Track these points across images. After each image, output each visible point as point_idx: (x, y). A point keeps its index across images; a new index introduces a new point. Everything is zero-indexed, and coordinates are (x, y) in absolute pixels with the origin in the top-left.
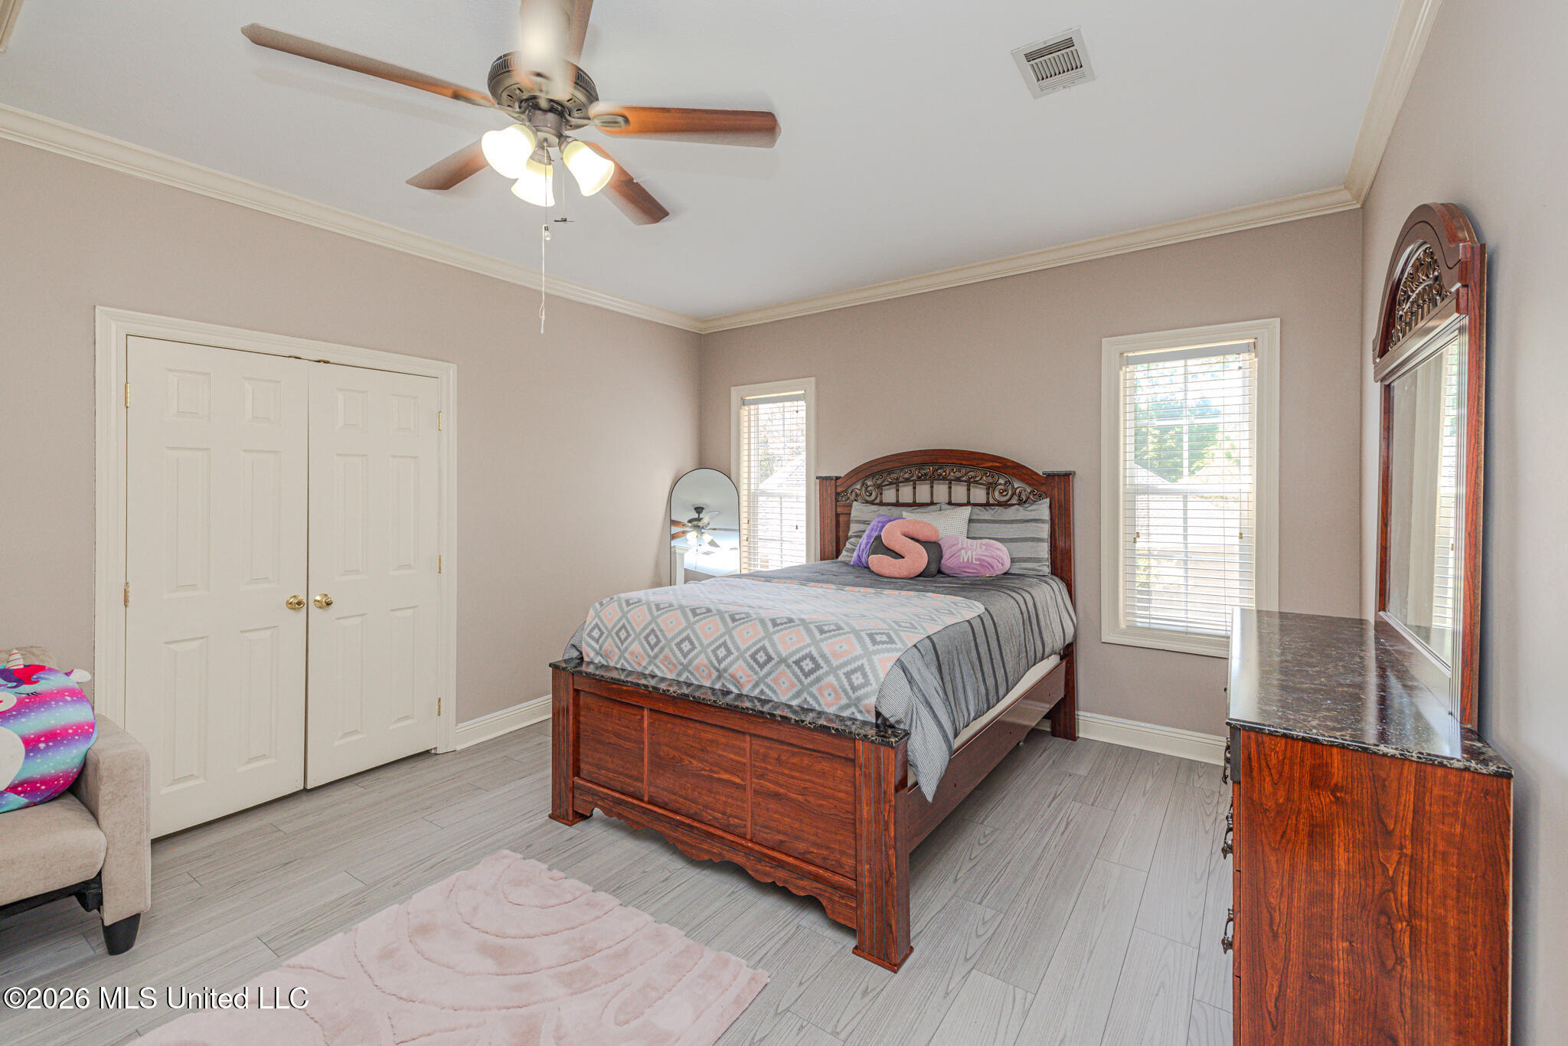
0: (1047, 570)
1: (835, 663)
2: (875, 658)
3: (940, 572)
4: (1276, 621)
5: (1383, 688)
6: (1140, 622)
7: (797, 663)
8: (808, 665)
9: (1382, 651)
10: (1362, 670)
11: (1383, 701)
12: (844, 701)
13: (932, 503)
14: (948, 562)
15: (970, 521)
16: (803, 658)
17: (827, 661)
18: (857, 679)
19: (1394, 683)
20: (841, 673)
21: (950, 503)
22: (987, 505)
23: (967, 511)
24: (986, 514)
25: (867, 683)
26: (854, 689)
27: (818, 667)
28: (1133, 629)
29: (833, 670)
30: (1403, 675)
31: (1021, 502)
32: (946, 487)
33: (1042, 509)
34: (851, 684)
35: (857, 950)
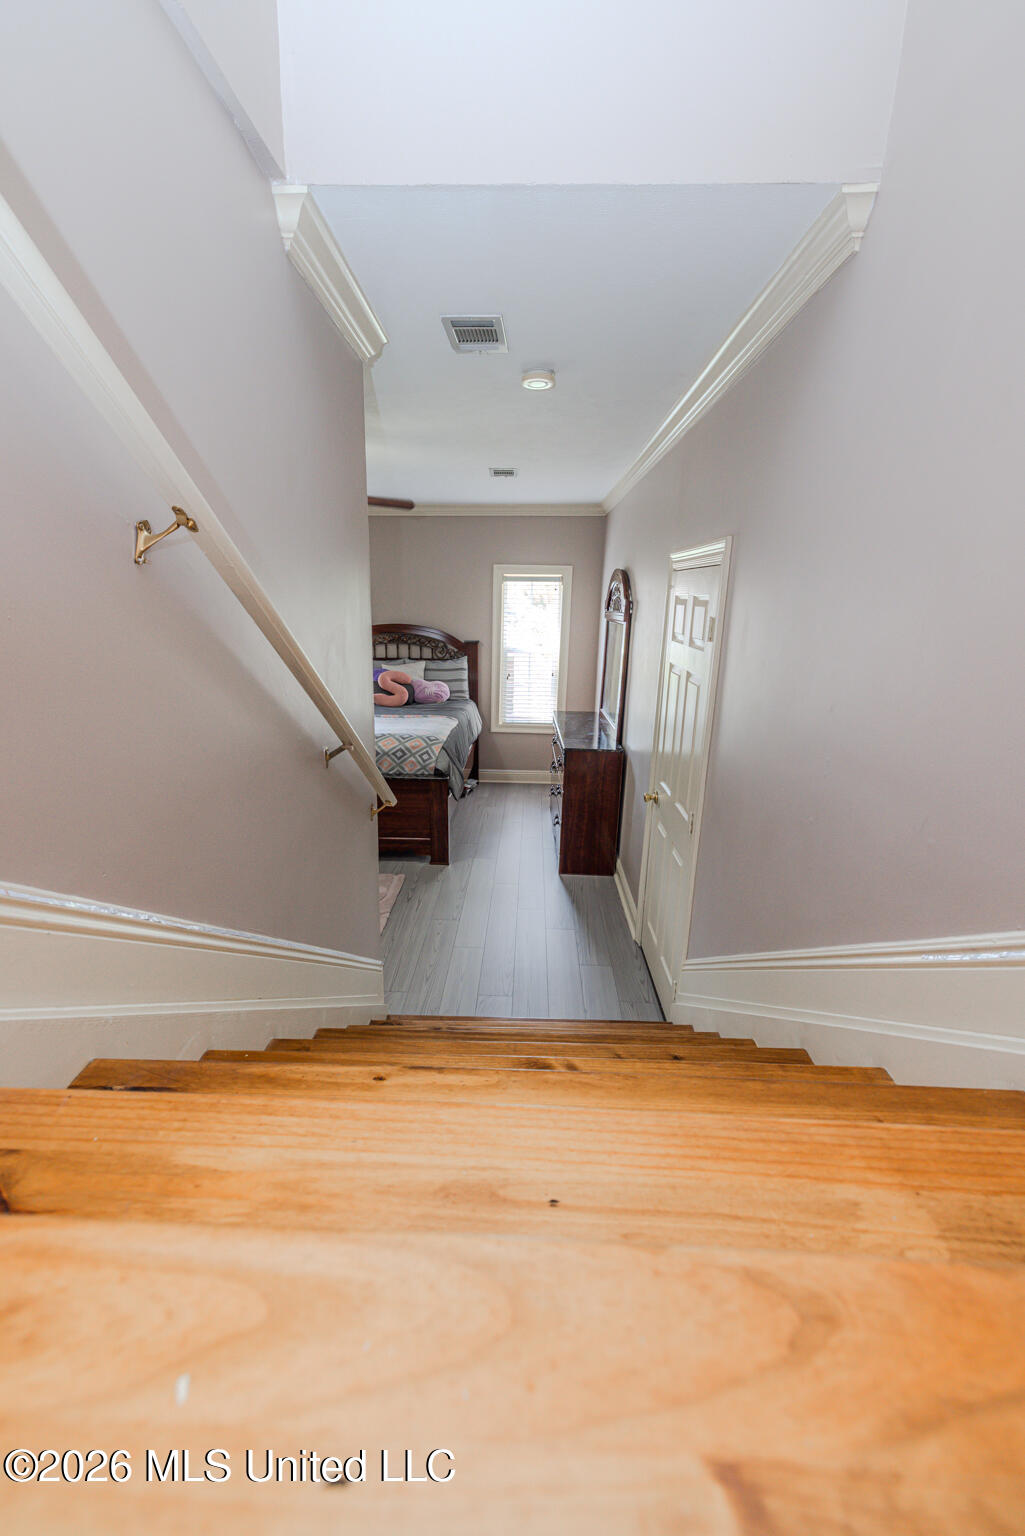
0: (468, 696)
1: (414, 751)
2: (433, 747)
3: (414, 702)
4: (565, 716)
5: (600, 735)
6: (508, 720)
7: (393, 754)
8: (399, 754)
9: (601, 724)
10: (592, 730)
11: (600, 739)
12: (419, 767)
13: (398, 658)
14: (418, 695)
15: (426, 670)
16: (397, 751)
17: (410, 751)
18: (425, 757)
19: (603, 734)
20: (417, 756)
21: (409, 658)
22: (432, 659)
23: (423, 664)
24: (432, 665)
25: (430, 758)
26: (424, 761)
27: (405, 754)
28: (506, 725)
29: (413, 755)
30: (605, 731)
31: (452, 658)
32: (407, 647)
33: (464, 662)
34: (422, 759)
35: (432, 862)
